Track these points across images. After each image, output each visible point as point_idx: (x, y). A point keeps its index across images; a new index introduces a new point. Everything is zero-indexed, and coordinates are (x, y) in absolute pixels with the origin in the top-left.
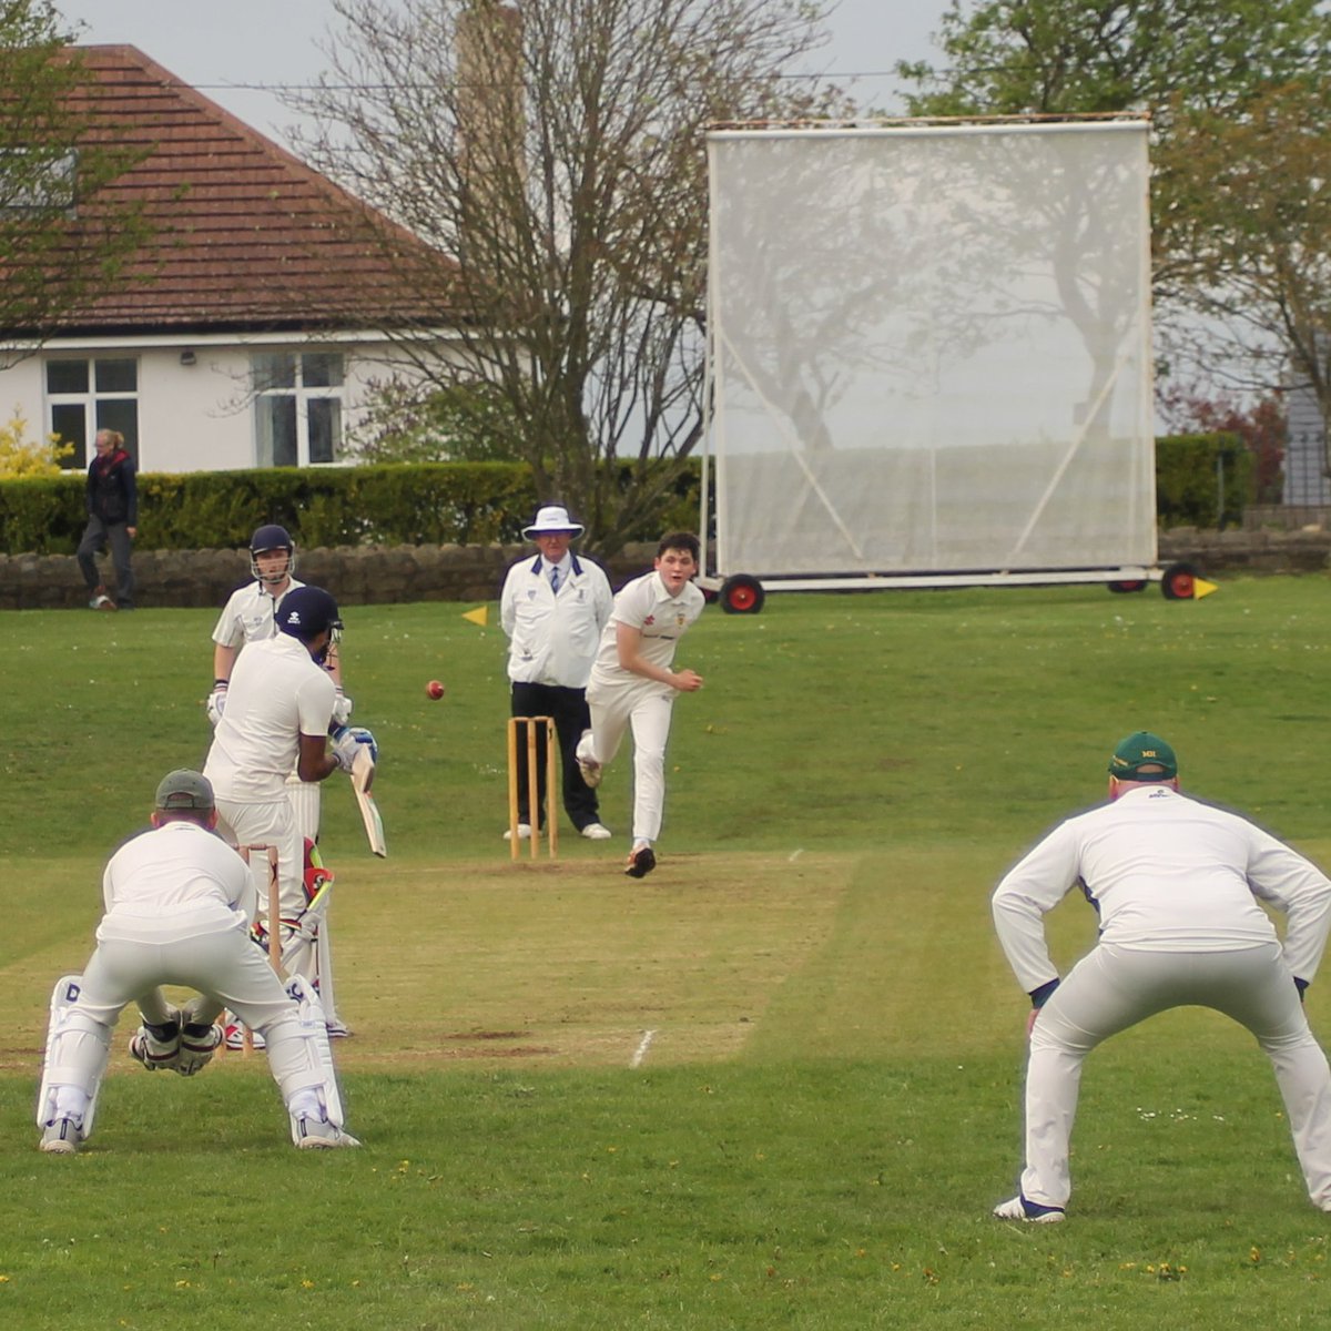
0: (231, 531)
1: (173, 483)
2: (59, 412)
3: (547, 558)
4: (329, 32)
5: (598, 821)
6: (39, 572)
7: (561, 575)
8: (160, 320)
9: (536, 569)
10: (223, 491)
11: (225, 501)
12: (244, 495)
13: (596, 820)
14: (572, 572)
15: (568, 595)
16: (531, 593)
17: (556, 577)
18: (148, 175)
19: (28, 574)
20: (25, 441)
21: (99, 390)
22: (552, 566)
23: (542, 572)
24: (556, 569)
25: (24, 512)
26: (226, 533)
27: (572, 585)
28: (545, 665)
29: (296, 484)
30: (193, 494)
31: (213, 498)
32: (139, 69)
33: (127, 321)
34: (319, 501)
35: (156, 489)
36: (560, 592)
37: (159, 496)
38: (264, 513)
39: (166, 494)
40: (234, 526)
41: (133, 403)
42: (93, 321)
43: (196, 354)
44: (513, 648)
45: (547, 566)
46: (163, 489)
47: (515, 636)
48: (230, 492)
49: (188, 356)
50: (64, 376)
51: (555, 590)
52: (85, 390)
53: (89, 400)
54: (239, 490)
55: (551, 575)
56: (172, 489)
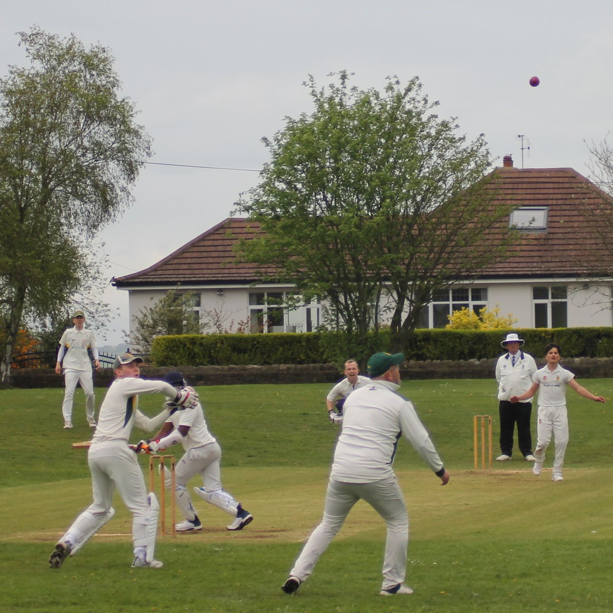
0: (571, 351)
1: (550, 332)
2: (537, 306)
3: (511, 353)
4: (591, 161)
5: (532, 454)
6: (481, 365)
7: (516, 360)
8: (575, 272)
9: (507, 357)
10: (569, 336)
11: (569, 339)
12: (577, 337)
13: (531, 453)
14: (520, 358)
15: (518, 367)
16: (505, 366)
17: (514, 360)
18: (575, 217)
19: (477, 366)
20: (500, 317)
21: (552, 298)
22: (513, 356)
23: (509, 358)
24: (514, 357)
25: (493, 343)
26: (569, 352)
27: (520, 362)
28: (510, 393)
29: (596, 333)
30: (557, 337)
31: (565, 338)
32: (574, 177)
33: (563, 272)
34: (605, 340)
35: (543, 334)
36: (515, 366)
37: (544, 337)
38: (584, 344)
39: (547, 337)
40: (573, 349)
41: (565, 303)
42: (550, 272)
43: (589, 285)
44: (500, 388)
45: (511, 356)
46: (546, 335)
47: (501, 384)
48: (571, 336)
49: (586, 286)
50: (539, 292)
51: (513, 365)
52: (547, 298)
53: (549, 302)
54: (575, 335)
55: (512, 359)
56: (549, 335)
